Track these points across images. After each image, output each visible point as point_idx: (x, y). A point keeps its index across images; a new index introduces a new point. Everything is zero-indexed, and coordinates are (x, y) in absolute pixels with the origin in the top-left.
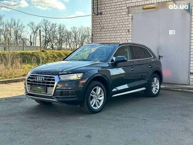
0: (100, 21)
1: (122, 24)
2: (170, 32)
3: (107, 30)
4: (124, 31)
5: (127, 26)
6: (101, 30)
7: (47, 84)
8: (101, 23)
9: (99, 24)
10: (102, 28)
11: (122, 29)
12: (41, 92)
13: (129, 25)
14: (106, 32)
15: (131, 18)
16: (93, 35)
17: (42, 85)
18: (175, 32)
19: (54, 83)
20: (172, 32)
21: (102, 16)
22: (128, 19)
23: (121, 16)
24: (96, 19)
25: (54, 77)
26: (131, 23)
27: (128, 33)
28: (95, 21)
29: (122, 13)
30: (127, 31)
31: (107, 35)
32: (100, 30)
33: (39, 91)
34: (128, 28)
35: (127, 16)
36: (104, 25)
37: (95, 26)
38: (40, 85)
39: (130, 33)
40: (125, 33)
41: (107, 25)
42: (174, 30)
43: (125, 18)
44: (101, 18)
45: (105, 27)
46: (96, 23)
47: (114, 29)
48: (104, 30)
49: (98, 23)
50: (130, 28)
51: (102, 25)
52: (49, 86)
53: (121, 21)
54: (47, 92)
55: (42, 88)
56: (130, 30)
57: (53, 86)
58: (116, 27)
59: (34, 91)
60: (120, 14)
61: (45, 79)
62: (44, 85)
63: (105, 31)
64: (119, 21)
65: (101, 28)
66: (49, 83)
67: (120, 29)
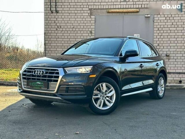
0: (55, 19)
1: (84, 24)
3: (64, 29)
4: (85, 32)
5: (88, 27)
6: (57, 29)
7: (48, 78)
8: (56, 22)
9: (55, 23)
10: (58, 27)
11: (84, 29)
12: (40, 87)
13: (92, 27)
14: (63, 32)
15: (93, 19)
16: (46, 34)
17: (42, 80)
18: (139, 36)
19: (58, 77)
20: (137, 36)
21: (58, 14)
22: (90, 21)
23: (82, 17)
24: (50, 17)
25: (58, 70)
26: (93, 24)
27: (90, 35)
28: (49, 19)
29: (83, 14)
30: (89, 32)
31: (64, 35)
32: (55, 29)
33: (38, 87)
34: (90, 30)
35: (90, 17)
36: (61, 24)
37: (49, 24)
38: (40, 79)
39: (93, 34)
40: (87, 35)
41: (65, 24)
42: (139, 34)
43: (87, 19)
44: (57, 17)
45: (62, 27)
46: (50, 22)
47: (74, 29)
48: (61, 29)
49: (53, 22)
50: (93, 29)
51: (58, 24)
52: (51, 81)
53: (82, 22)
54: (48, 88)
55: (42, 83)
56: (92, 31)
57: (57, 81)
58: (76, 27)
59: (32, 87)
60: (81, 14)
61: (47, 73)
62: (45, 80)
63: (61, 31)
64: (79, 22)
65: (56, 27)
66: (52, 77)
67: (81, 30)
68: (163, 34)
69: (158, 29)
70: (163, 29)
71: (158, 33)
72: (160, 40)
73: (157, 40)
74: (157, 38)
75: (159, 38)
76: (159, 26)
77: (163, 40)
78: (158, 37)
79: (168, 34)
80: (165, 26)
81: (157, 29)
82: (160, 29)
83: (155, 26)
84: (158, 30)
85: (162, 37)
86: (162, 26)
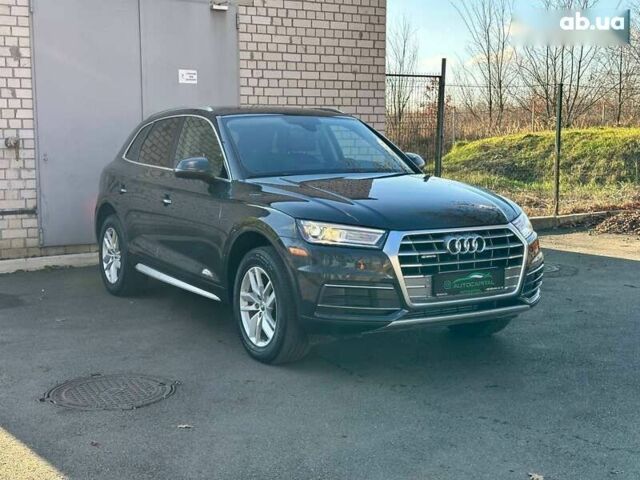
2: (180, 75)
17: (479, 265)
18: (195, 77)
20: (188, 77)
38: (470, 266)
42: (194, 69)
55: (488, 275)
56: (21, 50)
62: (487, 264)
66: (504, 252)
68: (267, 74)
69: (252, 56)
70: (267, 56)
71: (252, 70)
72: (259, 91)
73: (249, 91)
74: (248, 86)
75: (254, 87)
76: (252, 47)
77: (268, 92)
78: (253, 82)
79: (278, 74)
80: (272, 47)
81: (247, 55)
82: (257, 56)
83: (243, 46)
84: (252, 59)
85: (263, 83)
86: (262, 47)
